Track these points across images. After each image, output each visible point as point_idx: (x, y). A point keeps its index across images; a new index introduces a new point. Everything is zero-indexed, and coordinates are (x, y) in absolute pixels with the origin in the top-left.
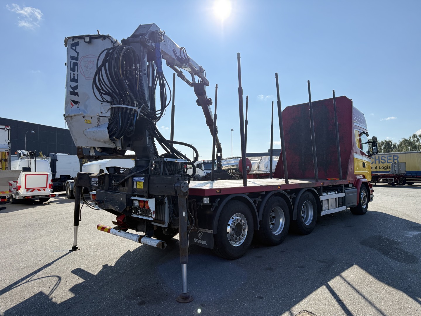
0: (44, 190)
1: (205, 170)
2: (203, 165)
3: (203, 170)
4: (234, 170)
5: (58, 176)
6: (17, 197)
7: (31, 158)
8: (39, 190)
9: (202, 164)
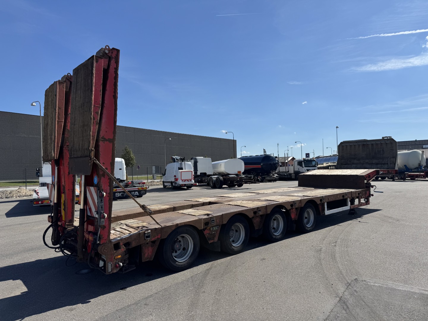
0: (191, 181)
1: (305, 167)
2: (303, 163)
3: (303, 167)
4: (334, 167)
5: (199, 173)
6: (176, 185)
7: (182, 162)
8: (188, 181)
9: (302, 161)
